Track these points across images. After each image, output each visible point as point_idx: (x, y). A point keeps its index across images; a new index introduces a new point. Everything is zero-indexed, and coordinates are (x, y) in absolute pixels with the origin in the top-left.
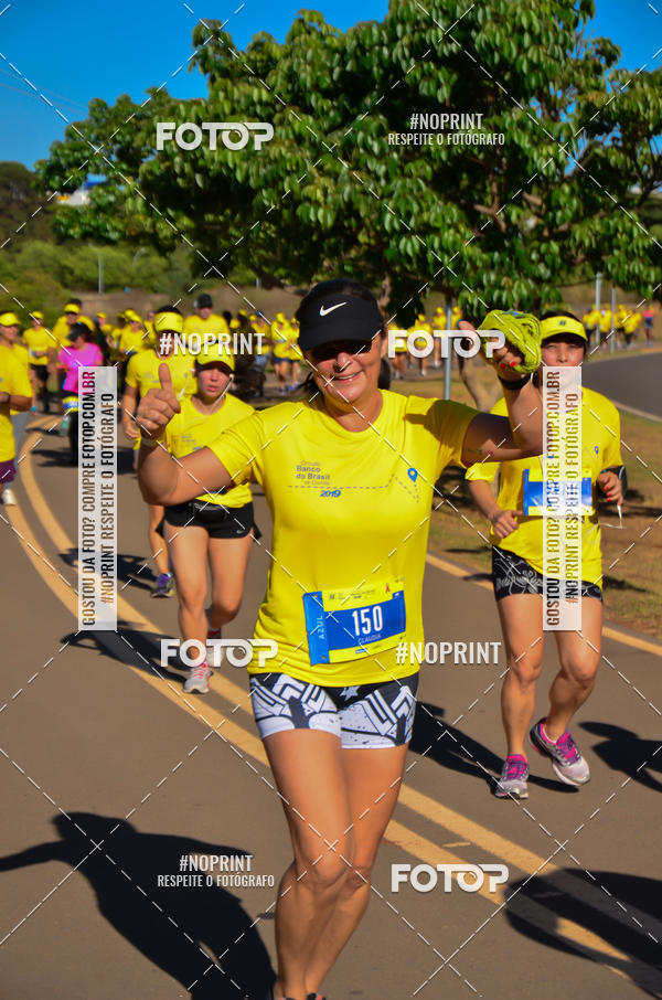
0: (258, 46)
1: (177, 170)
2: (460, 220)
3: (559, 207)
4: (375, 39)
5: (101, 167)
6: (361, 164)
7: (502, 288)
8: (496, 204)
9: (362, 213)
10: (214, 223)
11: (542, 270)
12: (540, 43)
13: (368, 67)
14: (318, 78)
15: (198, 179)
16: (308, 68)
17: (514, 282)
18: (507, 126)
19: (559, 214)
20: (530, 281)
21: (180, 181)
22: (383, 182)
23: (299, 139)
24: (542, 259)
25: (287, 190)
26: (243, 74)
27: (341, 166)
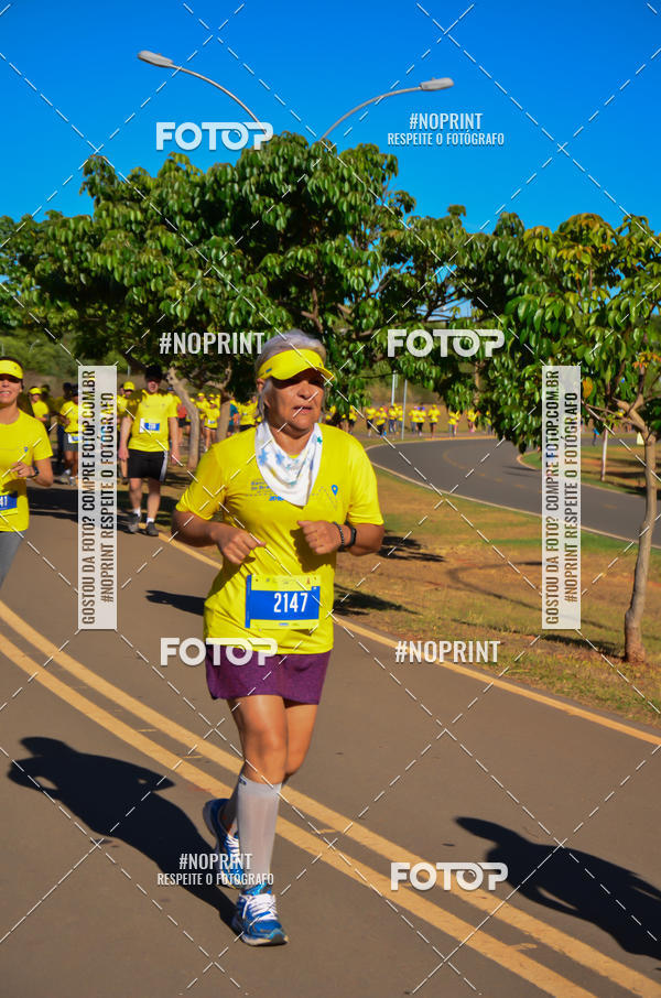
0: (134, 178)
1: (66, 269)
2: (288, 320)
3: (365, 316)
4: (229, 177)
5: (6, 269)
6: (213, 273)
8: (316, 311)
9: (211, 311)
10: (94, 316)
11: (350, 363)
12: (357, 190)
13: (222, 198)
14: (182, 204)
15: (82, 276)
16: (175, 196)
19: (365, 321)
21: (67, 278)
22: (229, 288)
23: (165, 251)
25: (153, 289)
26: (122, 198)
27: (197, 273)
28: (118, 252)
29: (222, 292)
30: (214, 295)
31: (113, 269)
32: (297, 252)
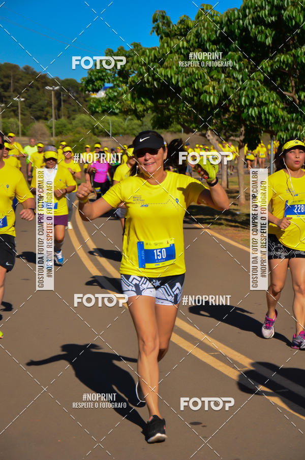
0: (182, 22)
1: (146, 80)
2: (277, 99)
4: (236, 16)
5: (111, 80)
6: (231, 74)
7: (297, 130)
9: (231, 98)
10: (163, 104)
13: (233, 30)
14: (210, 36)
15: (155, 83)
16: (206, 31)
17: (303, 126)
21: (147, 85)
22: (241, 82)
25: (196, 88)
26: (176, 35)
27: (221, 76)
28: (174, 67)
29: (237, 86)
30: (232, 88)
31: (172, 77)
32: (280, 58)
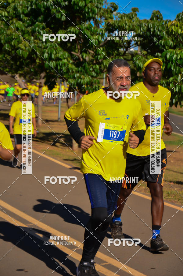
3: (99, 54)
6: (37, 37)
7: (81, 79)
8: (79, 52)
9: (37, 53)
11: (94, 73)
13: (40, 8)
14: (24, 10)
16: (21, 7)
17: (85, 77)
18: (83, 28)
19: (99, 56)
20: (90, 77)
22: (44, 44)
23: (17, 29)
24: (94, 70)
25: (13, 45)
27: (31, 38)
29: (42, 46)
30: (38, 47)
32: (71, 29)
